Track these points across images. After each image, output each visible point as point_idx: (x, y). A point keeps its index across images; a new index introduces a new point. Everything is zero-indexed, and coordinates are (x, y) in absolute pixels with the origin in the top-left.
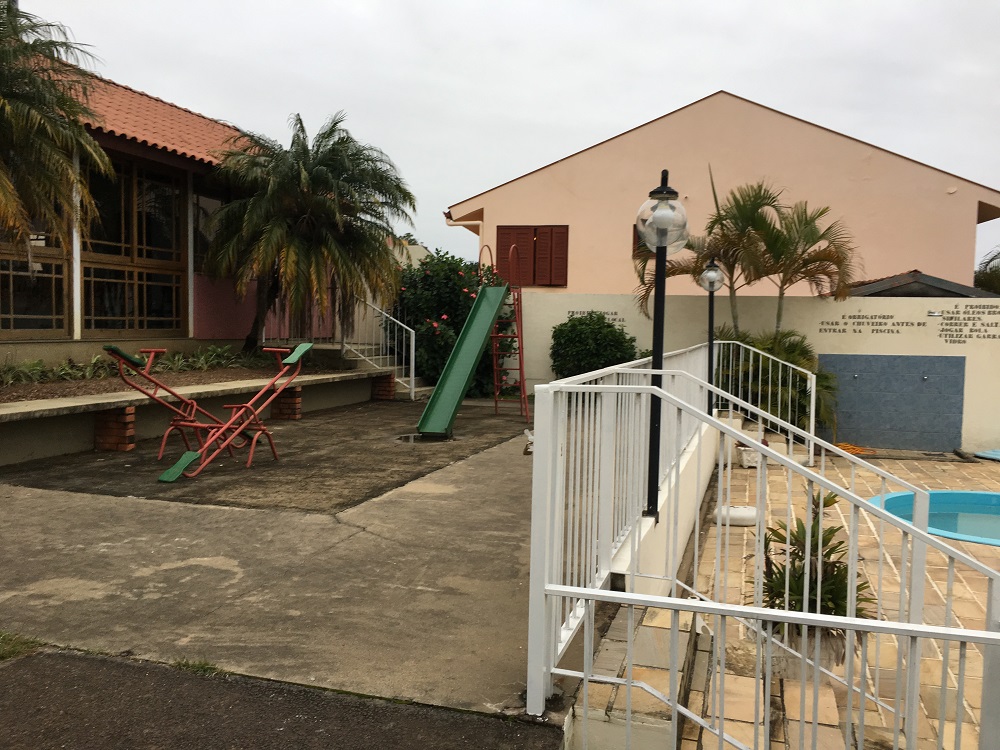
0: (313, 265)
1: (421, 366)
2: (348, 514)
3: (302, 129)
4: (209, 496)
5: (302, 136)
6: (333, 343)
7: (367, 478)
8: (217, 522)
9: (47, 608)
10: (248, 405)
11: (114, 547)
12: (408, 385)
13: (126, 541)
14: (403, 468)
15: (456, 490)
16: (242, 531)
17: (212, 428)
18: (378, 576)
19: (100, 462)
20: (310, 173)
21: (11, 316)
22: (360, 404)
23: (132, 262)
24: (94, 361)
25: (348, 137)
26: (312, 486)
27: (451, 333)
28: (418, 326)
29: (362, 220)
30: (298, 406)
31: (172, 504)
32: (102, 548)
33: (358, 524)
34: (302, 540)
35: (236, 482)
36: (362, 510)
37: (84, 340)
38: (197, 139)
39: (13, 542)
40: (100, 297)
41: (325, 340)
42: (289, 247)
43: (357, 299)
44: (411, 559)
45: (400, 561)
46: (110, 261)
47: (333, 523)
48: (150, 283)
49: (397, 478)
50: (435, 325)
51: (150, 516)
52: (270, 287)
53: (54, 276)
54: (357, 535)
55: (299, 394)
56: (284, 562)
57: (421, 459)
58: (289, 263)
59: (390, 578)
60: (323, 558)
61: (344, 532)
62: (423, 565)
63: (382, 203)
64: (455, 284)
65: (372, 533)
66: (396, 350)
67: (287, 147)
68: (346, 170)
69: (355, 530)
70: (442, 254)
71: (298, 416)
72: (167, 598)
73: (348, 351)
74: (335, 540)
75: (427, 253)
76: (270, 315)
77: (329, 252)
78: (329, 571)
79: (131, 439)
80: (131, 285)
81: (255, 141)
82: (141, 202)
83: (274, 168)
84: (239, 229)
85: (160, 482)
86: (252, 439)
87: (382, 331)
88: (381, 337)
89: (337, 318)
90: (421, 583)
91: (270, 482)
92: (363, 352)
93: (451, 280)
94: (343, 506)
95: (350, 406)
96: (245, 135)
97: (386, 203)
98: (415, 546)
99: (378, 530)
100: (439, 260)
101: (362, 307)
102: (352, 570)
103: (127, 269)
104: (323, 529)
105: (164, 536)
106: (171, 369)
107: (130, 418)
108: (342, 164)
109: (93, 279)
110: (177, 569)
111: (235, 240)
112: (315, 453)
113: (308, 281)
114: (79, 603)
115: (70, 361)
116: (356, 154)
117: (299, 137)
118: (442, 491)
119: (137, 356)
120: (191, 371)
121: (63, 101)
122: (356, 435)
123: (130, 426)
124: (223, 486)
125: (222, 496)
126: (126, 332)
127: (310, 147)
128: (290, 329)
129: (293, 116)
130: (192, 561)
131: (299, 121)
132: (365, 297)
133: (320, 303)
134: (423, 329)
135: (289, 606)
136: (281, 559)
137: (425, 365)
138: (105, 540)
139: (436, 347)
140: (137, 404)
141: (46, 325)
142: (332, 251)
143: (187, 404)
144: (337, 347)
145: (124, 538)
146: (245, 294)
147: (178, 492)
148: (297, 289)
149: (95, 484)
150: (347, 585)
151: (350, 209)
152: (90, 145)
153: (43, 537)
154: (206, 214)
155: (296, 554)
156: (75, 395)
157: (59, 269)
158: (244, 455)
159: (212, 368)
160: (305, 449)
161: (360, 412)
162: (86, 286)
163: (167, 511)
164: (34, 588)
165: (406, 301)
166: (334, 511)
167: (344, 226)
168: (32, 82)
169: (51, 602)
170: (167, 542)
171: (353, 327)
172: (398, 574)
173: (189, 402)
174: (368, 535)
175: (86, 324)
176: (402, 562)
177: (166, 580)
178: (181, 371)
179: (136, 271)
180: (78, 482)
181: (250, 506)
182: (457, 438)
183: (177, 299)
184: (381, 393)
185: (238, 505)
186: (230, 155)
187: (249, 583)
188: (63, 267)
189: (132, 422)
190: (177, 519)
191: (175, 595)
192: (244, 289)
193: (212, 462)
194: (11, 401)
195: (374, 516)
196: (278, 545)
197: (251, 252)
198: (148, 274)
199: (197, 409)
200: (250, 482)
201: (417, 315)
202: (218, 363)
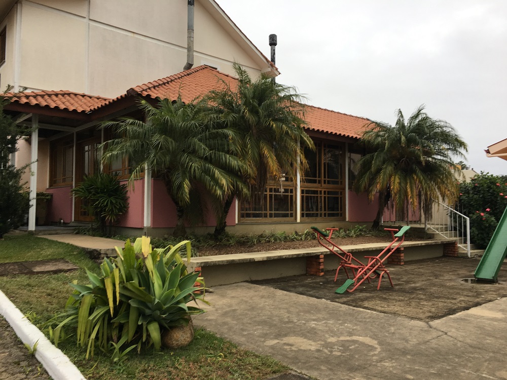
0: (408, 184)
1: (474, 238)
2: (435, 323)
3: (402, 116)
4: (360, 303)
5: (401, 120)
6: (420, 224)
7: (445, 303)
8: (365, 318)
9: (292, 351)
10: (378, 257)
11: (318, 325)
12: (466, 248)
13: (323, 322)
14: (467, 299)
15: (504, 316)
16: (378, 325)
17: (360, 268)
18: (457, 363)
19: (309, 280)
20: (406, 137)
21: (273, 212)
22: (437, 258)
23: (321, 186)
24: (305, 232)
25: (427, 117)
26: (413, 304)
27: (493, 219)
28: (471, 215)
29: (436, 159)
30: (402, 258)
31: (343, 305)
32: (313, 324)
33: (442, 330)
34: (410, 335)
35: (372, 297)
36: (444, 322)
37: (301, 223)
38: (350, 127)
39: (276, 316)
40: (307, 203)
41: (415, 222)
42: (395, 175)
43: (433, 201)
44: (477, 356)
45: (470, 357)
46: (313, 187)
47: (428, 327)
48: (329, 196)
49: (463, 305)
50: (482, 214)
51: (333, 310)
52: (386, 195)
53: (289, 194)
54: (442, 336)
55: (403, 252)
56: (401, 346)
57: (478, 294)
58: (396, 183)
59: (465, 366)
60: (423, 347)
61: (435, 334)
62: (486, 361)
63: (447, 149)
64: (494, 191)
65: (451, 337)
66: (458, 228)
67: (394, 125)
68: (426, 134)
69: (441, 333)
70: (484, 174)
71: (402, 263)
72: (344, 356)
73: (428, 229)
74: (429, 338)
75: (475, 174)
76: (386, 209)
77: (417, 176)
78: (427, 355)
79: (322, 270)
80: (321, 197)
81: (378, 125)
82: (325, 158)
83: (388, 136)
84: (370, 168)
85: (336, 293)
86: (380, 275)
87: (449, 218)
88: (448, 221)
89: (422, 211)
90: (485, 372)
91: (391, 299)
92: (437, 229)
93: (491, 188)
94: (433, 318)
95: (431, 259)
96: (373, 122)
97: (449, 149)
98: (479, 348)
99: (454, 335)
100: (483, 177)
101: (437, 205)
102: (441, 357)
103: (319, 190)
104: (422, 330)
105: (340, 322)
106: (338, 236)
107: (322, 260)
108: (424, 131)
109: (305, 195)
110: (348, 341)
111: (368, 173)
112: (413, 285)
113: (406, 192)
114: (304, 351)
115: (296, 233)
116: (431, 125)
117: (400, 119)
118: (494, 316)
119: (323, 230)
120: (348, 237)
121: (295, 119)
122: (436, 276)
123: (322, 264)
124: (367, 299)
125: (366, 304)
126: (319, 218)
127: (406, 125)
128: (396, 217)
129: (397, 110)
130: (355, 338)
131: (400, 112)
132: (438, 200)
133: (413, 203)
134: (474, 217)
135: (406, 372)
136: (401, 345)
137: (476, 237)
138: (314, 320)
139: (483, 227)
140: (325, 253)
141: (286, 216)
142: (419, 176)
143: (347, 255)
144: (423, 226)
145: (323, 321)
146: (373, 199)
147: (345, 299)
148: (400, 197)
149: (308, 291)
150: (439, 366)
151: (428, 153)
152: (305, 136)
153: (288, 315)
154: (354, 162)
155: (408, 343)
156: (298, 248)
157: (292, 191)
158: (375, 283)
159: (357, 236)
160: (407, 282)
161: (437, 263)
162: (302, 197)
163: (341, 309)
164: (286, 340)
165: (463, 201)
166: (427, 320)
167: (426, 163)
168: (283, 113)
169: (293, 348)
170: (342, 326)
171: (431, 216)
172: (470, 365)
173: (348, 254)
174: (449, 338)
175: (302, 215)
176: (472, 357)
177: (343, 346)
178: (343, 237)
179: (323, 190)
180: (301, 289)
181: (381, 312)
182: (501, 282)
183: (341, 203)
184: (449, 252)
185: (375, 310)
186: (366, 133)
187: (384, 355)
188: (293, 190)
189: (322, 262)
190: (345, 314)
191: (347, 355)
192: (373, 197)
193: (360, 285)
194: (274, 250)
195: (452, 327)
196: (397, 336)
197: (376, 179)
198: (328, 191)
199: (352, 258)
200: (380, 298)
201: (470, 209)
202: (360, 234)
